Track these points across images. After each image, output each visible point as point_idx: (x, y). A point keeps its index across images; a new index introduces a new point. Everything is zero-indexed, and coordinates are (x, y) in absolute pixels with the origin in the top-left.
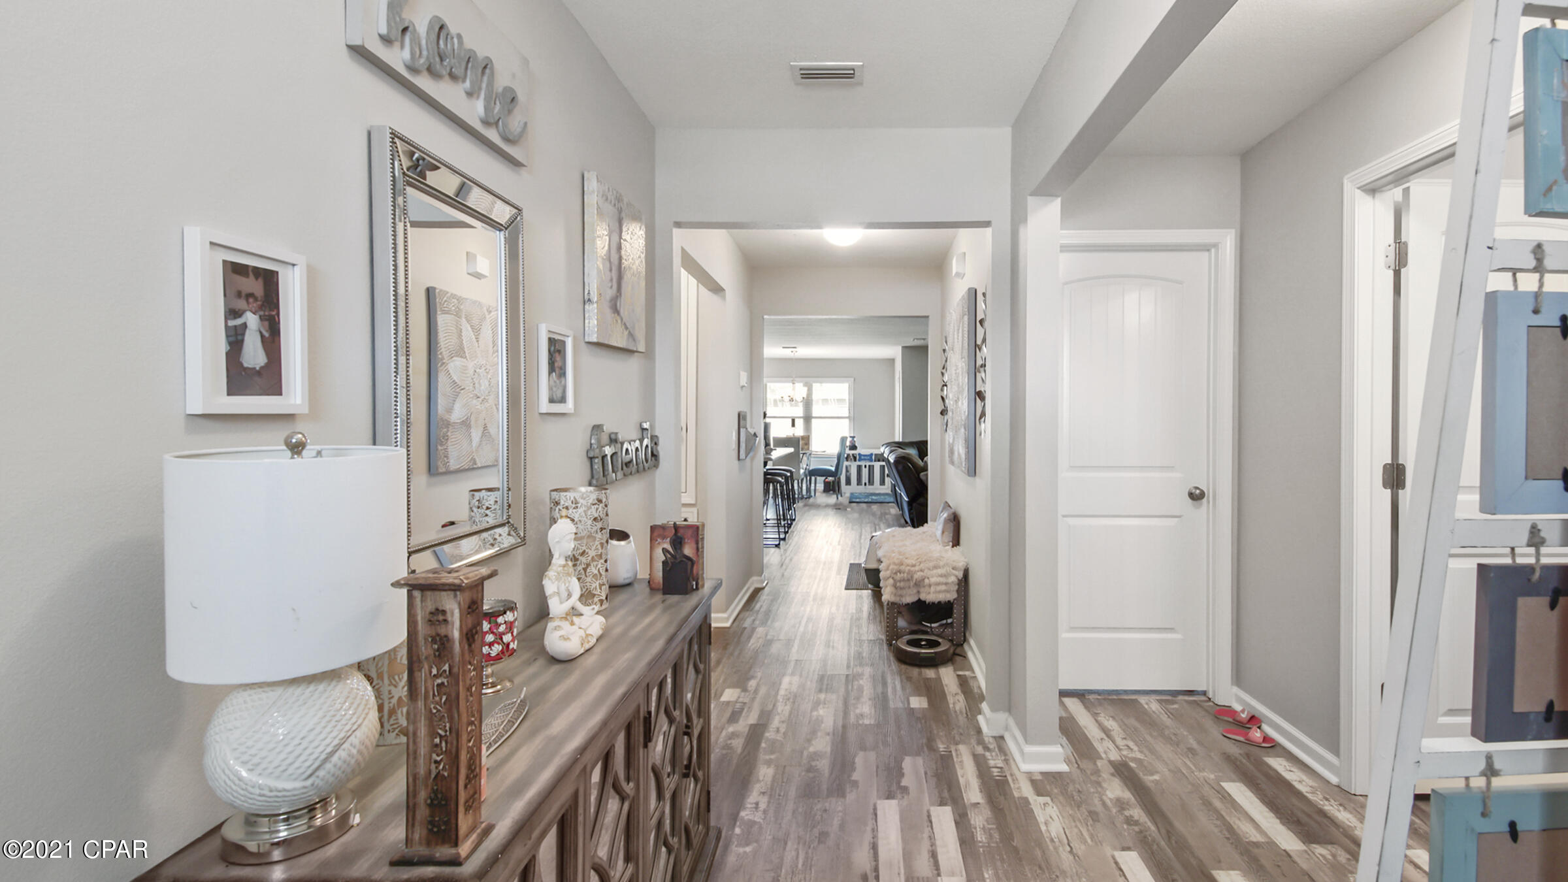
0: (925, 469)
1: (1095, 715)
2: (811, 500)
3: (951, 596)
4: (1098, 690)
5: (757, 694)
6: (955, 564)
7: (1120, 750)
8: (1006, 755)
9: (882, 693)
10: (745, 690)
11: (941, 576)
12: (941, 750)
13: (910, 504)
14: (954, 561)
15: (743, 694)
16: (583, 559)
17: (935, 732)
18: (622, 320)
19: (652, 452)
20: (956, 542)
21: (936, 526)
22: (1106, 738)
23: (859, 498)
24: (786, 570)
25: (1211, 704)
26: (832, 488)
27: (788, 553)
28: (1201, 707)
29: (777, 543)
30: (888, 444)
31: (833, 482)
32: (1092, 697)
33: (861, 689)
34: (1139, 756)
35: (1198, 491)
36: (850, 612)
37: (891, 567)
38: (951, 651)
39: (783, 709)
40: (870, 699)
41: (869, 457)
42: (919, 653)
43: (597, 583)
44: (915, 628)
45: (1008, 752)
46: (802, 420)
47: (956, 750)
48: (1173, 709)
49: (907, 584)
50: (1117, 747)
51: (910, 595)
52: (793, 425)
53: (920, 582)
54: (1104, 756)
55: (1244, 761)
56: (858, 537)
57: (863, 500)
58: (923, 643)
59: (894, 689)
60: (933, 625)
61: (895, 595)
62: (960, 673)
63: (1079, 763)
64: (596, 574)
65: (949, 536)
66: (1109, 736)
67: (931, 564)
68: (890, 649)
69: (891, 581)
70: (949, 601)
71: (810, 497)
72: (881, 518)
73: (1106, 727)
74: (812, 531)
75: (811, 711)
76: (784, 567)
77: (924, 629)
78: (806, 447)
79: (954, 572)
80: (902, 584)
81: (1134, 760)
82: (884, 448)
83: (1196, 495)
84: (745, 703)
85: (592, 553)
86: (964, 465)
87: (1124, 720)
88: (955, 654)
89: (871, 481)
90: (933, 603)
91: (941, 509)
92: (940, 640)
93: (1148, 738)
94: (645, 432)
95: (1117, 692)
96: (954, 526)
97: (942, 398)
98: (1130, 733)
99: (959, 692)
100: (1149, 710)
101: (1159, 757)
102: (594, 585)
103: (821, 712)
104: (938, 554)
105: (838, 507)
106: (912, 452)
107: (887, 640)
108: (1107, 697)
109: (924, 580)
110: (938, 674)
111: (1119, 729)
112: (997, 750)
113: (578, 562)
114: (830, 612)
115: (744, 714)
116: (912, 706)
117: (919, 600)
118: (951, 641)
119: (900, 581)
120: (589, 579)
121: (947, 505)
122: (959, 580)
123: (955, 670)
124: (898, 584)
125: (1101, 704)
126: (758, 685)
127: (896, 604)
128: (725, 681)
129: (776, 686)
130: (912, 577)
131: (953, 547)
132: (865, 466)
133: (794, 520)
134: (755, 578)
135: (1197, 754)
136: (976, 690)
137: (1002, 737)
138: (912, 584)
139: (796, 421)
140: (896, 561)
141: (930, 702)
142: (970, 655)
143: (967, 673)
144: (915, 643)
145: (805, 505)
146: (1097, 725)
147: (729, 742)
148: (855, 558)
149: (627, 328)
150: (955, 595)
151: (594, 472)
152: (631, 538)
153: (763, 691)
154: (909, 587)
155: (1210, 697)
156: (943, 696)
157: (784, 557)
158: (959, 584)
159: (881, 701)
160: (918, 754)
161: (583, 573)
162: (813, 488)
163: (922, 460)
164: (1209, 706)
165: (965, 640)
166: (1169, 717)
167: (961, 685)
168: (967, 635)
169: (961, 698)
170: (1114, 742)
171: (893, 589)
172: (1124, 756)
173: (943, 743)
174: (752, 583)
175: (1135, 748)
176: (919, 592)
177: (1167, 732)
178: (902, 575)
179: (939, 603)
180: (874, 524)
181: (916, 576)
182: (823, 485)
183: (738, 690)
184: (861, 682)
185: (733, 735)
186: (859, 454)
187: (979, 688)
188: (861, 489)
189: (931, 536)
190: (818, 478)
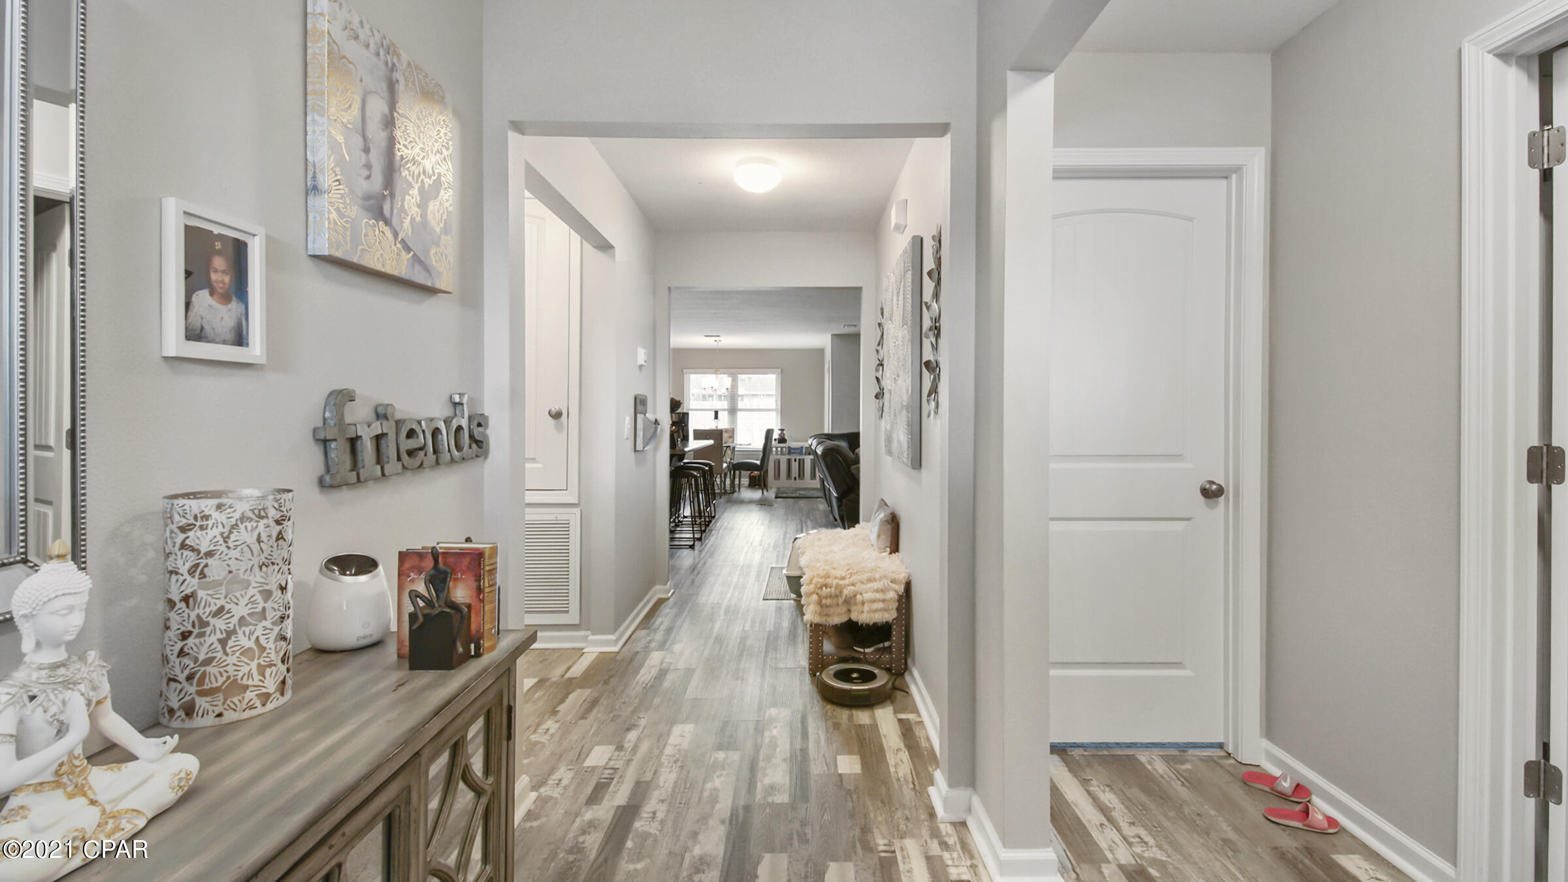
0: (857, 461)
1: (1085, 782)
2: (735, 495)
3: (889, 616)
4: (1082, 744)
5: (634, 754)
6: (894, 576)
7: (1130, 844)
8: (972, 857)
9: (801, 750)
10: (620, 748)
11: (877, 591)
12: (881, 848)
13: (839, 499)
14: (893, 572)
15: (617, 753)
16: (219, 624)
17: (872, 815)
18: (396, 234)
19: (471, 437)
20: (895, 548)
21: (869, 529)
22: (1106, 823)
23: (786, 493)
24: (698, 575)
25: (1231, 761)
26: (757, 483)
27: (704, 553)
28: (1221, 766)
29: (691, 543)
30: (816, 436)
31: (760, 476)
32: (1076, 753)
33: (773, 745)
34: (1160, 856)
35: (1214, 487)
36: (768, 629)
37: (814, 581)
38: (890, 685)
39: (668, 778)
40: (785, 760)
41: (800, 451)
42: (850, 690)
43: (254, 665)
44: (844, 654)
45: (976, 855)
46: (726, 413)
47: (902, 849)
48: (1186, 771)
49: (835, 601)
50: (1125, 839)
51: (839, 614)
52: (716, 417)
53: (851, 598)
54: (1110, 856)
55: (1307, 861)
56: (782, 536)
57: (790, 495)
58: (855, 675)
59: (818, 741)
60: (867, 650)
61: (820, 614)
62: (902, 716)
63: (1078, 870)
64: (250, 649)
65: (886, 540)
66: (1110, 820)
67: (865, 576)
68: (813, 682)
69: (815, 597)
70: (887, 622)
71: (733, 492)
72: (808, 516)
73: (1103, 803)
74: (732, 529)
75: (704, 782)
76: (695, 572)
77: (857, 655)
78: (730, 440)
79: (893, 585)
80: (828, 601)
81: (1154, 862)
82: (811, 440)
83: (1212, 491)
84: (616, 769)
85: (240, 611)
86: (905, 455)
87: (1125, 791)
88: (894, 688)
89: (801, 475)
90: (868, 625)
91: (876, 507)
92: (876, 671)
93: (1166, 823)
94: (458, 408)
95: (1107, 746)
96: (893, 529)
97: (877, 379)
98: (1139, 815)
99: (902, 746)
100: (1154, 772)
101: (1187, 858)
102: (245, 669)
103: (717, 783)
104: (873, 564)
105: (763, 503)
106: (843, 444)
107: (810, 670)
108: (1094, 752)
109: (856, 595)
110: (873, 718)
111: (1122, 807)
112: (958, 847)
113: (208, 630)
114: (743, 630)
115: (612, 788)
116: (840, 772)
117: (850, 620)
118: (889, 670)
119: (826, 598)
120: (232, 659)
121: (883, 503)
122: (899, 595)
123: (895, 712)
124: (824, 602)
125: (1089, 765)
126: (639, 739)
127: (821, 625)
128: (596, 733)
129: (661, 739)
130: (841, 592)
131: (891, 553)
132: (795, 460)
133: (714, 517)
134: (658, 587)
135: (1239, 851)
136: (924, 744)
137: (963, 824)
138: (841, 601)
139: (720, 413)
140: (822, 573)
141: (864, 764)
142: (913, 689)
143: (911, 717)
144: (843, 676)
145: (728, 501)
146: (1091, 800)
147: (581, 839)
148: (777, 560)
149: (408, 249)
150: (894, 615)
151: (330, 462)
152: (380, 568)
153: (644, 747)
154: (838, 605)
155: (1230, 752)
156: (881, 752)
157: (697, 560)
158: (899, 601)
159: (800, 762)
160: (848, 858)
161: (219, 647)
162: (737, 482)
163: (853, 452)
164: (1231, 765)
165: (906, 668)
166: (1183, 784)
167: (903, 735)
168: (909, 661)
169: (905, 755)
170: (1119, 830)
171: (818, 608)
172: (1138, 855)
173: (884, 838)
174: (655, 594)
175: (1151, 841)
176: (849, 611)
177: (1187, 811)
178: (829, 590)
179: (875, 624)
180: (801, 521)
181: (845, 592)
182: (748, 480)
183: (613, 747)
184: (775, 732)
185: (592, 825)
186: (789, 447)
187: (928, 739)
188: (792, 483)
189: (864, 540)
190: (743, 472)
